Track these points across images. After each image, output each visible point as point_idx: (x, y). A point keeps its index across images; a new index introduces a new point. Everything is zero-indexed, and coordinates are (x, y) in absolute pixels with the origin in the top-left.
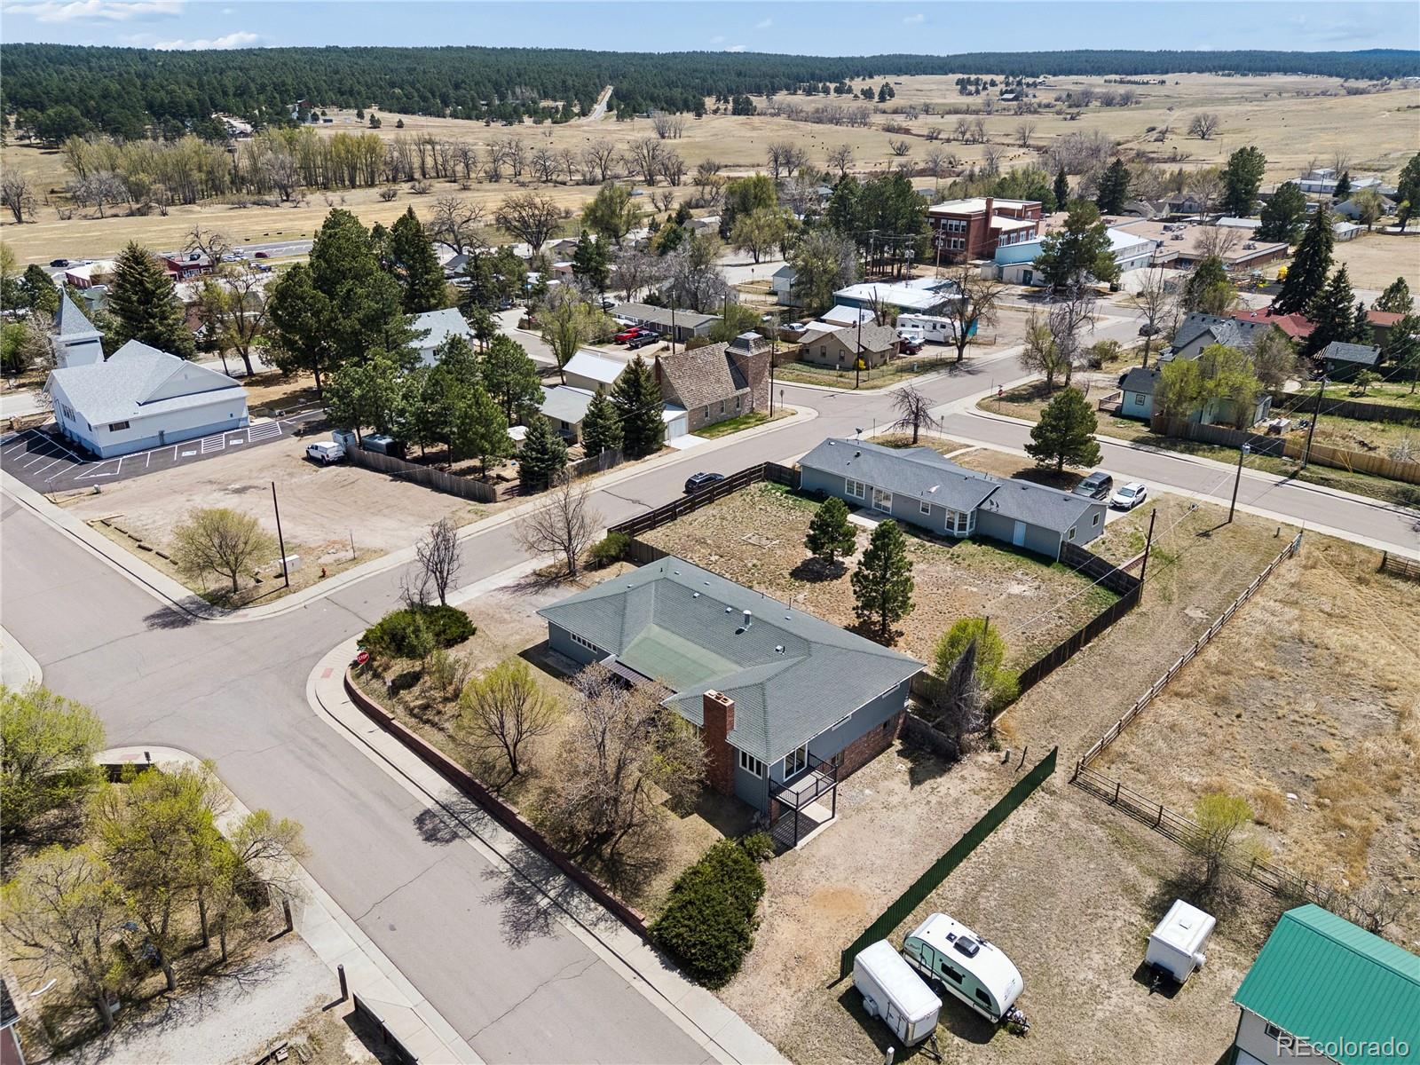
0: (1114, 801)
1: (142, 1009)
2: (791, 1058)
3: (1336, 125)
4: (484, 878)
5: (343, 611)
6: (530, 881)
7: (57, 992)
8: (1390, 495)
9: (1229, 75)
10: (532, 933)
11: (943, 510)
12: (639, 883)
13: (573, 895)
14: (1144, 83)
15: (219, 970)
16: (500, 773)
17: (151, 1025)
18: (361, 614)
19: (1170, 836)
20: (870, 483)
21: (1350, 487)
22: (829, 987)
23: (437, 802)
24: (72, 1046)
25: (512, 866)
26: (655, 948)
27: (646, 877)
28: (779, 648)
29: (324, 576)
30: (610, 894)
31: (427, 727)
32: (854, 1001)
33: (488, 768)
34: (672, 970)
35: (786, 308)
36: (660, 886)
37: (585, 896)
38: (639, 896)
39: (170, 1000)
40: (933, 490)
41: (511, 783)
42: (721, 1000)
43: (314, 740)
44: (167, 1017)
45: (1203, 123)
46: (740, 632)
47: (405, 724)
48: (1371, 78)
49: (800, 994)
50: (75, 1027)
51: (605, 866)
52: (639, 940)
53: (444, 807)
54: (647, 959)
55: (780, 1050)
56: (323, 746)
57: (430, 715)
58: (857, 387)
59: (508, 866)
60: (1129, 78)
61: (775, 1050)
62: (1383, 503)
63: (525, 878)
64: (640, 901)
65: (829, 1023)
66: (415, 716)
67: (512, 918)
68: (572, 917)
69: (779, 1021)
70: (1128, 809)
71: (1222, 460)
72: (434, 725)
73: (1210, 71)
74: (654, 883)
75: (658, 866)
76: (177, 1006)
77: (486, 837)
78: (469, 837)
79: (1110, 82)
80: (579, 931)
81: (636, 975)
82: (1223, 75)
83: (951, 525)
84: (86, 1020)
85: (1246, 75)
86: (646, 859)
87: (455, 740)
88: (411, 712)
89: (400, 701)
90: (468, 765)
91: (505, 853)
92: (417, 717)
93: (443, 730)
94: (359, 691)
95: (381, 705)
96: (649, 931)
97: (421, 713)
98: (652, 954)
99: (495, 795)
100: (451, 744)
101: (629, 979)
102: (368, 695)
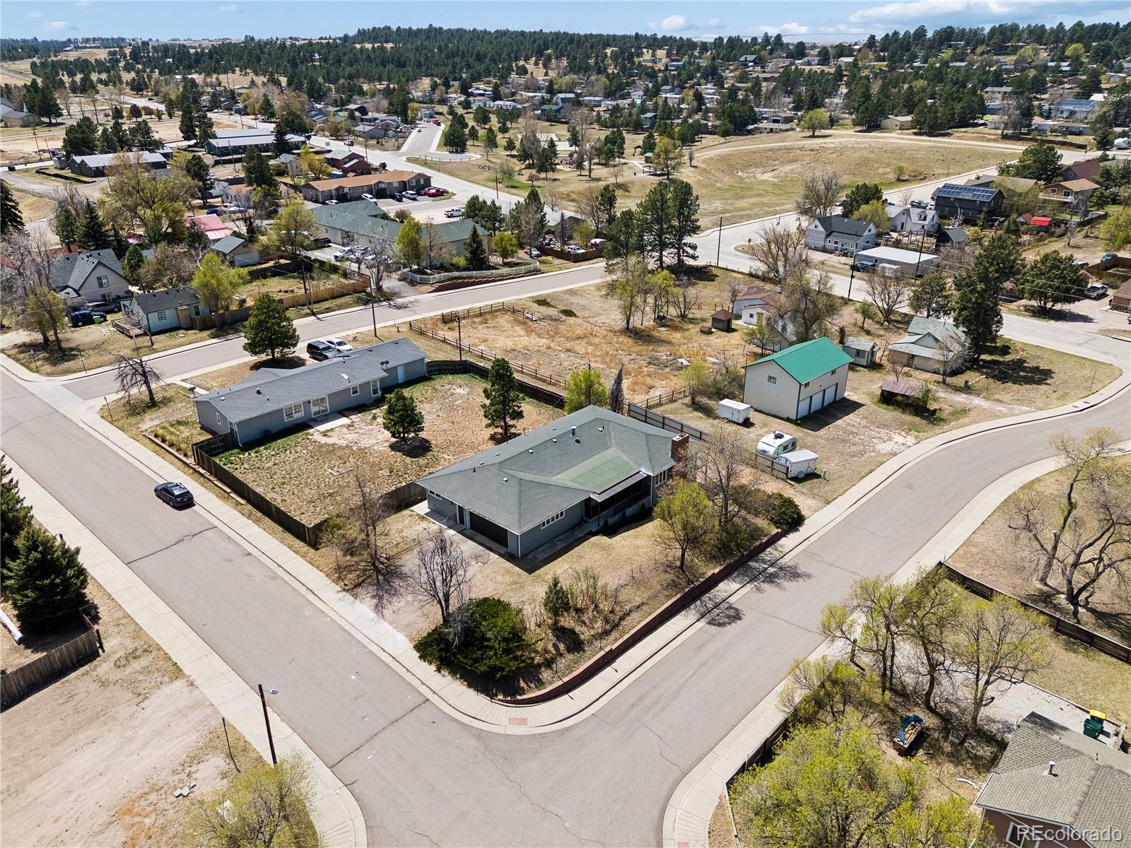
1: (951, 715)
2: (831, 502)
4: (763, 592)
5: (378, 737)
6: (758, 575)
7: (965, 773)
10: (799, 571)
11: (368, 383)
12: (757, 527)
13: (765, 558)
15: (899, 688)
16: (678, 577)
17: (958, 707)
18: (393, 718)
22: (793, 486)
23: (698, 620)
24: (996, 741)
25: (748, 582)
27: (752, 525)
30: (762, 541)
31: (623, 624)
33: (674, 585)
36: (755, 520)
37: (764, 554)
38: (763, 530)
39: (936, 704)
40: (346, 377)
41: (688, 573)
42: (809, 516)
44: (947, 700)
46: (577, 441)
47: (616, 640)
49: (797, 495)
50: (983, 748)
52: (784, 538)
53: (703, 616)
57: (613, 618)
59: (749, 584)
61: (829, 505)
63: (756, 577)
64: (765, 530)
65: (812, 488)
66: (611, 631)
67: (792, 579)
68: (778, 559)
69: (815, 501)
72: (622, 618)
74: (755, 523)
76: (938, 699)
78: (729, 602)
80: (787, 558)
83: (375, 391)
84: (974, 744)
87: (643, 604)
88: (606, 633)
89: (590, 642)
90: (668, 597)
91: (739, 586)
92: (614, 628)
93: (631, 611)
94: (566, 679)
95: (589, 659)
96: (783, 529)
97: (613, 626)
98: (791, 534)
99: (696, 584)
100: (645, 608)
101: (810, 543)
102: (572, 671)
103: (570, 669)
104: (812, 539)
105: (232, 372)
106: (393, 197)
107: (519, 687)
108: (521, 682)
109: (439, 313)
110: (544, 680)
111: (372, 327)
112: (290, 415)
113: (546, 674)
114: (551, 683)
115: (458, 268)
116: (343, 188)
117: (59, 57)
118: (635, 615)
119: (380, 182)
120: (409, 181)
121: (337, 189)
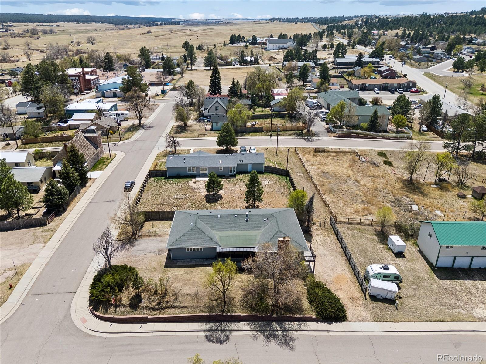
0: (348, 223)
2: (380, 321)
3: (131, 39)
4: (255, 340)
5: (47, 295)
6: (267, 331)
8: (293, 135)
9: (78, 23)
10: (291, 343)
11: (228, 167)
12: (300, 308)
13: (284, 325)
14: (51, 26)
16: (218, 306)
18: (60, 291)
19: (364, 225)
20: (198, 166)
21: (284, 135)
22: (366, 299)
23: (204, 331)
25: (256, 331)
26: (321, 322)
27: (300, 305)
28: (265, 219)
29: (11, 287)
30: (295, 316)
31: (167, 310)
32: (373, 298)
33: (212, 308)
34: (332, 323)
35: (35, 119)
36: (305, 303)
37: (287, 323)
38: (303, 311)
40: (220, 162)
41: (226, 307)
42: (351, 321)
43: (122, 345)
45: (91, 39)
46: (247, 221)
47: (155, 315)
48: (123, 25)
49: (362, 306)
51: (285, 310)
52: (315, 323)
53: (209, 331)
54: (323, 326)
55: (376, 322)
56: (130, 345)
57: (164, 305)
58: (120, 140)
59: (255, 332)
60: (44, 24)
61: (375, 323)
62: (294, 137)
63: (265, 331)
64: (305, 312)
65: (377, 307)
66: (157, 309)
67: (281, 344)
68: (292, 331)
69: (367, 315)
70: (351, 223)
71: (252, 136)
72: (169, 308)
73: (71, 22)
74: (303, 305)
75: (299, 300)
77: (236, 329)
78: (231, 333)
79: (38, 25)
80: (299, 333)
81: (327, 332)
82: (76, 23)
83: (231, 171)
85: (84, 23)
86: (294, 300)
87: (186, 307)
88: (154, 309)
89: (143, 308)
90: (202, 312)
91: (249, 329)
92: (159, 309)
93: (176, 307)
94: (116, 316)
95: (134, 315)
96: (317, 318)
97: (159, 307)
98: (323, 324)
99: (224, 314)
100: (185, 310)
101: (328, 334)
102: (122, 315)
103: (123, 313)
104: (331, 333)
105: (210, 150)
106: (390, 91)
107: (99, 307)
108: (101, 306)
109: (314, 147)
110: (108, 311)
111: (276, 146)
112: (190, 171)
113: (111, 310)
114: (111, 314)
115: (362, 129)
116: (366, 84)
117: (341, 23)
118: (176, 310)
119: (386, 83)
120: (403, 84)
121: (363, 84)
